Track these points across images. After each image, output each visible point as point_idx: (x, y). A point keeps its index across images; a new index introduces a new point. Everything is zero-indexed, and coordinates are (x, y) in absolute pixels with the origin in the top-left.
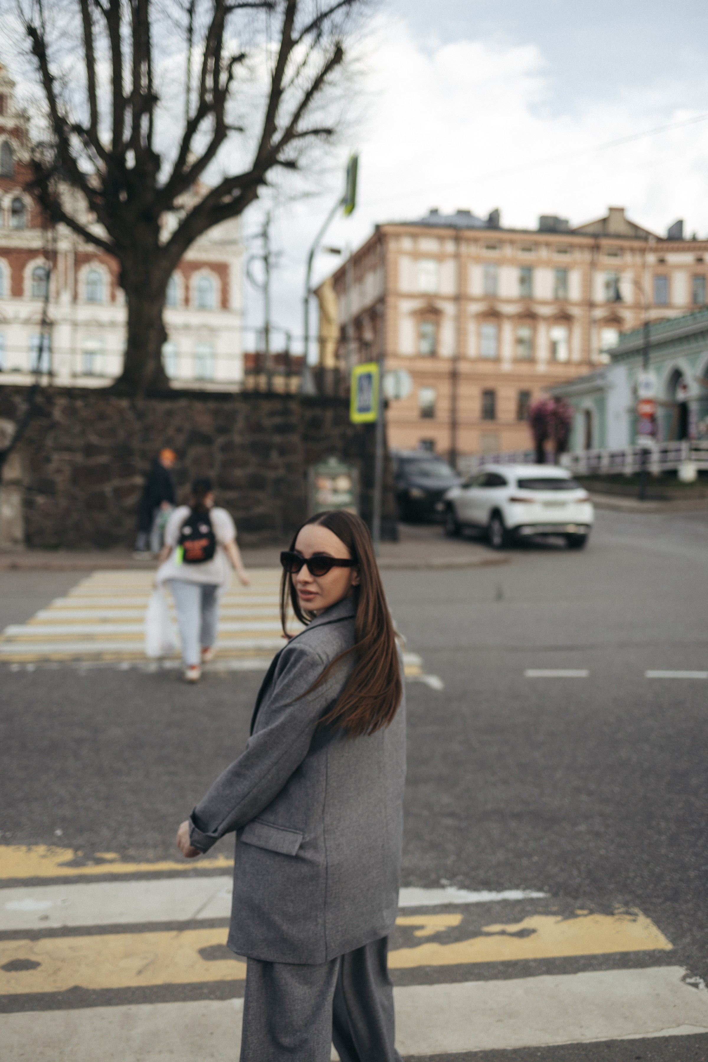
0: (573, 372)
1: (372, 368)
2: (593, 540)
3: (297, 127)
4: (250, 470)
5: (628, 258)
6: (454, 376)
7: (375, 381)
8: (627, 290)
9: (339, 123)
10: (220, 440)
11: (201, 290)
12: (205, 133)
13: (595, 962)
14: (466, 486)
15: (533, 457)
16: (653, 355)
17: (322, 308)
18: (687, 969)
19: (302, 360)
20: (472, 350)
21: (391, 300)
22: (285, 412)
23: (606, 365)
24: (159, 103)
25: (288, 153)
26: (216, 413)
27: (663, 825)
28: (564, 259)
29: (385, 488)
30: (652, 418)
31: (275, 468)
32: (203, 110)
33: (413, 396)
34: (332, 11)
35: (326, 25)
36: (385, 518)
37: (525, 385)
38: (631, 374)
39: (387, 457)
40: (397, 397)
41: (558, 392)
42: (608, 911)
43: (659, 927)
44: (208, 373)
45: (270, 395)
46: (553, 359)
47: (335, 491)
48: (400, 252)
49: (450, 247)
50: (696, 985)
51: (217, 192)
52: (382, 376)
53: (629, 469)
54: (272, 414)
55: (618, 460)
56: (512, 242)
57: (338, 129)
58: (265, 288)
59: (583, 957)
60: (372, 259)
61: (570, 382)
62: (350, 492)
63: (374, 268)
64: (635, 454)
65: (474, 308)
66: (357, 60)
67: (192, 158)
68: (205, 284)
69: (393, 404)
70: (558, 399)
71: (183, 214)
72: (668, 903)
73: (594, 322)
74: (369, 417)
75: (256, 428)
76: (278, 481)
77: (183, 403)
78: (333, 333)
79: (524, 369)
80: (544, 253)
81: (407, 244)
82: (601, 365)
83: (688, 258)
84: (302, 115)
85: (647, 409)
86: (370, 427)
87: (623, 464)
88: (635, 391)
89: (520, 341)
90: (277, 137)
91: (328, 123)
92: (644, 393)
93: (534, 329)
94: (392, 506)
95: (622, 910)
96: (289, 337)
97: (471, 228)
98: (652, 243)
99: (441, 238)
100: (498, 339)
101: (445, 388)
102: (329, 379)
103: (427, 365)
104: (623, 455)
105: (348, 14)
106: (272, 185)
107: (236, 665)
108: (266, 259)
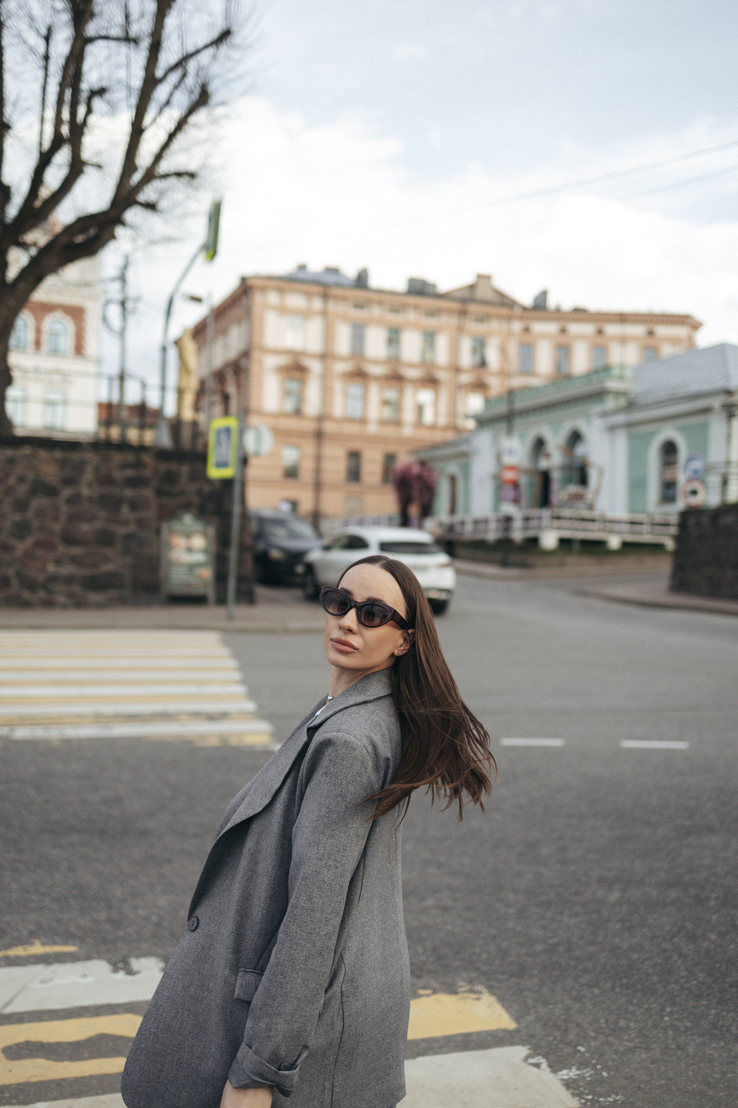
0: (439, 436)
1: (231, 422)
2: (453, 607)
3: (158, 167)
4: (98, 525)
5: (495, 325)
6: (319, 436)
7: (234, 435)
8: (493, 356)
9: (204, 166)
10: (67, 492)
11: (54, 335)
12: (60, 166)
13: (435, 1045)
14: (327, 548)
15: (397, 520)
16: (518, 422)
17: (181, 357)
18: (529, 1049)
19: (158, 413)
20: (338, 410)
21: (256, 355)
22: (138, 465)
23: (471, 431)
24: (11, 132)
25: (148, 194)
26: (62, 463)
27: (512, 897)
28: (431, 322)
29: (242, 548)
30: (515, 485)
31: (125, 523)
32: (58, 142)
33: (274, 455)
34: (198, 52)
35: (192, 66)
36: (241, 579)
37: (391, 448)
38: (496, 442)
39: (245, 516)
40: (257, 454)
41: (423, 456)
42: (452, 990)
43: (503, 1006)
44: (58, 422)
45: (123, 446)
46: (419, 423)
47: (190, 550)
48: (266, 306)
49: (317, 304)
50: (537, 1065)
51: (70, 230)
52: (242, 432)
53: (492, 535)
54: (124, 466)
55: (482, 526)
56: (380, 303)
57: (203, 174)
58: (122, 334)
59: (423, 1040)
60: (236, 312)
61: (435, 446)
62: (205, 551)
63: (239, 321)
64: (498, 521)
65: (341, 367)
66: (223, 103)
67: (45, 193)
68: (58, 327)
69: (253, 462)
70: (423, 463)
71: (33, 251)
72: (514, 979)
73: (460, 387)
74: (227, 473)
75: (106, 480)
76: (129, 537)
77: (27, 450)
78: (192, 384)
79: (390, 431)
80: (411, 316)
81: (273, 298)
82: (466, 430)
83: (551, 328)
84: (164, 155)
85: (510, 475)
86: (227, 483)
87: (486, 531)
88: (498, 457)
89: (386, 403)
90: (136, 178)
91: (192, 167)
92: (508, 460)
93: (401, 392)
94: (249, 567)
95: (467, 988)
96: (144, 386)
97: (339, 285)
98: (517, 311)
99: (309, 295)
100: (365, 399)
101: (309, 447)
102: (186, 433)
103: (292, 424)
104: (486, 521)
105: (214, 57)
106: (131, 227)
107: (72, 732)
108: (123, 303)
